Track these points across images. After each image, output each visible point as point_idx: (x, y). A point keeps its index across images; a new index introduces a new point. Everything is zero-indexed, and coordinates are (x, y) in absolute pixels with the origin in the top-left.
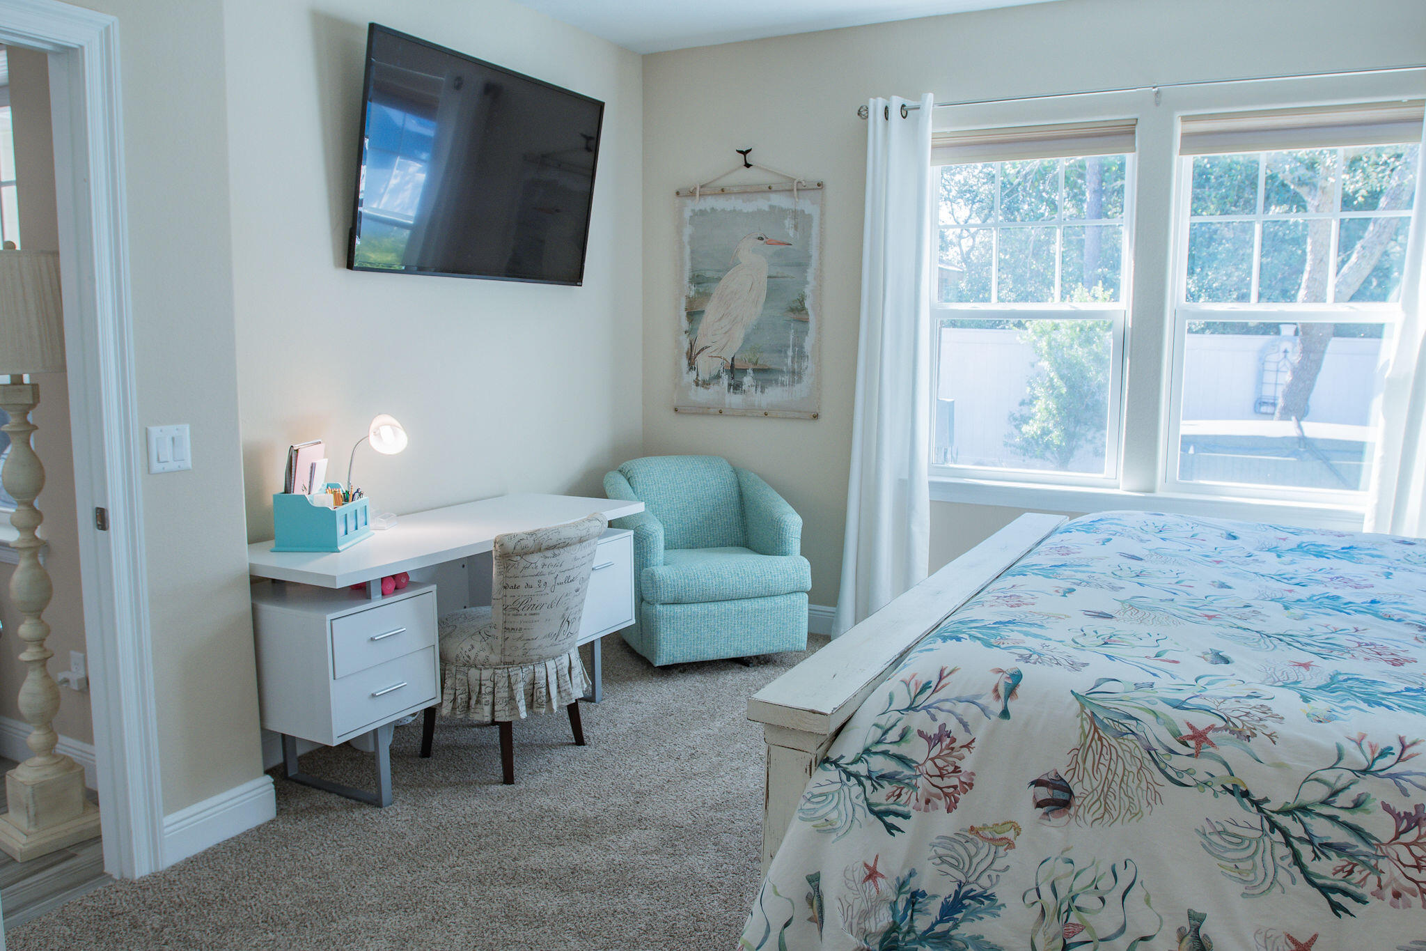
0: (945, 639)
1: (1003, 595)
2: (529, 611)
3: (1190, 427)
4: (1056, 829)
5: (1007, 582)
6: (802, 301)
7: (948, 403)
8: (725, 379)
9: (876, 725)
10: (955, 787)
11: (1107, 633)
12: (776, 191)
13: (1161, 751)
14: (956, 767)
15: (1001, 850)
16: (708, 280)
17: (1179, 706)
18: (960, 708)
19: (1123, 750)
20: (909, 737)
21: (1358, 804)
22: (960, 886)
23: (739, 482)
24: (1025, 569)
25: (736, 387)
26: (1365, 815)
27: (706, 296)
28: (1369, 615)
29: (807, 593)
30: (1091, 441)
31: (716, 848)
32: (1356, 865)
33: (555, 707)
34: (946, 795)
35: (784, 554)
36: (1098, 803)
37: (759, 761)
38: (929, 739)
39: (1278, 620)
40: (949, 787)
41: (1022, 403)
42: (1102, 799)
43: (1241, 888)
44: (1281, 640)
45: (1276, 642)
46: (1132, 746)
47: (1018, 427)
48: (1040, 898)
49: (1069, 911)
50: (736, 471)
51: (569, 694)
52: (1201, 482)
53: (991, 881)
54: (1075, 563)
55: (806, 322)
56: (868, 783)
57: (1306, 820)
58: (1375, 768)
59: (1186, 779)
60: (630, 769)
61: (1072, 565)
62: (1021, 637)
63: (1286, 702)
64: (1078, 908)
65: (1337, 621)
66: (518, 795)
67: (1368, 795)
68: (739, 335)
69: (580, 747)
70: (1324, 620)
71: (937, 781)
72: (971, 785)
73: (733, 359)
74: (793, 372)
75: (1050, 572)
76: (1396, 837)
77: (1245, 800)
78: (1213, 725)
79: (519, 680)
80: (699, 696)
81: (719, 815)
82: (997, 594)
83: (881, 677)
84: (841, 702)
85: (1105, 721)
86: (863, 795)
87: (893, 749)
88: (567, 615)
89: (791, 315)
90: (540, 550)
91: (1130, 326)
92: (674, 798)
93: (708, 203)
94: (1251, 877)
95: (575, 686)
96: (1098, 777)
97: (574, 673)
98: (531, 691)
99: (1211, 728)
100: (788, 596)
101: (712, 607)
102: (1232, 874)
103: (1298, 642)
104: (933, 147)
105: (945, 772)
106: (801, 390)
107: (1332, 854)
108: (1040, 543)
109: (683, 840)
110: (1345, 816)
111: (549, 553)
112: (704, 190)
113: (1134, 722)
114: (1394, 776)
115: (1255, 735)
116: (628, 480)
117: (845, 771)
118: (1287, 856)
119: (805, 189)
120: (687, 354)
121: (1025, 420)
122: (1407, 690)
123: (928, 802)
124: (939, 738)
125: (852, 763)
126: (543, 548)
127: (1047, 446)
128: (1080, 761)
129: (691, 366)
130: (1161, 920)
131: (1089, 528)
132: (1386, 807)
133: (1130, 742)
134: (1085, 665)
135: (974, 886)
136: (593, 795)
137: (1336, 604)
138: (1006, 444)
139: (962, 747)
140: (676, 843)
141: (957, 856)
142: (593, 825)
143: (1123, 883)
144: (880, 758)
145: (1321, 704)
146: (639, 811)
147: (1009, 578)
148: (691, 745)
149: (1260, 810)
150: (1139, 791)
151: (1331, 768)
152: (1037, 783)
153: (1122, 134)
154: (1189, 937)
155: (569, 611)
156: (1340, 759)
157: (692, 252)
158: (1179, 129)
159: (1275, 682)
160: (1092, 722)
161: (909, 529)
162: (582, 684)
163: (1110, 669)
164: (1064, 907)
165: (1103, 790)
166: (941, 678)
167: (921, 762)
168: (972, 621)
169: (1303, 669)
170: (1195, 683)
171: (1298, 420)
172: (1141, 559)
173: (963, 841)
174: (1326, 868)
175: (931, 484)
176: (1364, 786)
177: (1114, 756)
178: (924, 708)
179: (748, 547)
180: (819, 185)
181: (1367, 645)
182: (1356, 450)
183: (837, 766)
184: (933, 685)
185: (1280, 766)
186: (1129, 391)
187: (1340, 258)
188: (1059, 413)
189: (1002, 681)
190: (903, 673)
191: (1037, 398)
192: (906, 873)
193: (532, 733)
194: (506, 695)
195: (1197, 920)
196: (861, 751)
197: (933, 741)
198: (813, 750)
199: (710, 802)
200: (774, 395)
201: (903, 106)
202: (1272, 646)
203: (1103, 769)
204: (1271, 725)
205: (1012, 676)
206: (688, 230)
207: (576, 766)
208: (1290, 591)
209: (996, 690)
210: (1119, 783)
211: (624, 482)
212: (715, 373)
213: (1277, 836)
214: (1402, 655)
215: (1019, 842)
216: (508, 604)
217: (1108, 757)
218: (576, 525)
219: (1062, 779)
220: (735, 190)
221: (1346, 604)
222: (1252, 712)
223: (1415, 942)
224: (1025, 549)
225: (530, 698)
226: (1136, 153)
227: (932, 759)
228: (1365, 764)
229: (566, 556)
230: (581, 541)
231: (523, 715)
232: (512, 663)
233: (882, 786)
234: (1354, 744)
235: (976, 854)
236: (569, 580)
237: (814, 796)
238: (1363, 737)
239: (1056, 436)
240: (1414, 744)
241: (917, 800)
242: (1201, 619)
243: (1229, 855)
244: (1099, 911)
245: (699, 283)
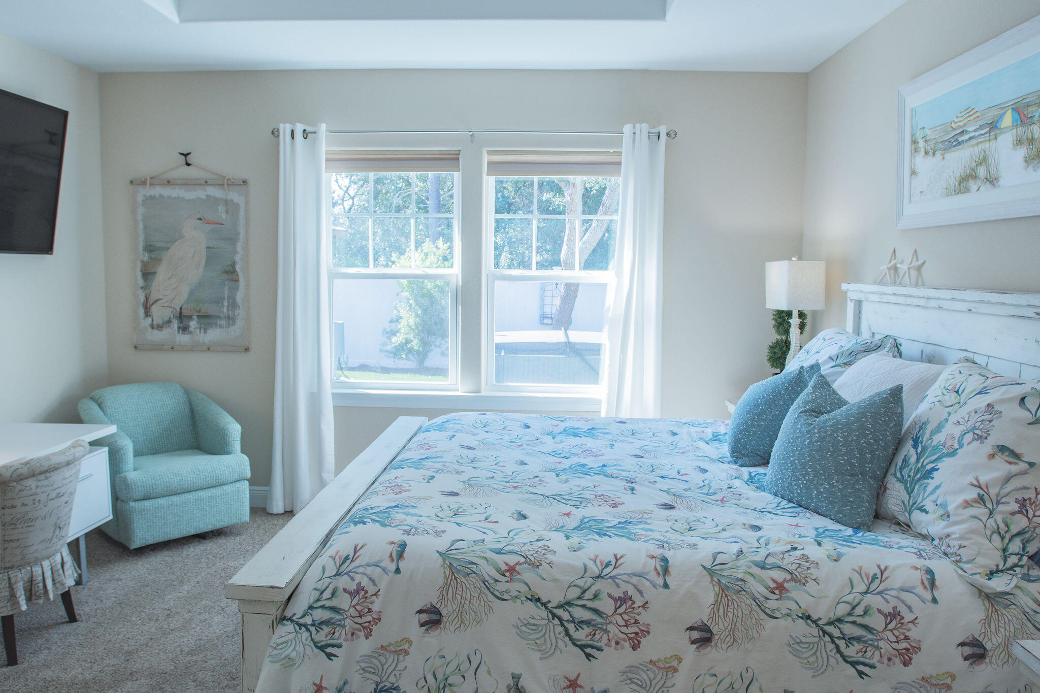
0: (356, 523)
1: (389, 485)
2: (26, 525)
3: (501, 337)
4: (434, 638)
5: (391, 475)
6: (233, 265)
7: (339, 324)
8: (175, 324)
9: (316, 589)
10: (369, 622)
11: (454, 506)
12: (210, 185)
13: (491, 581)
14: (370, 609)
15: (401, 656)
16: (159, 249)
17: (499, 552)
18: (369, 570)
19: (469, 584)
20: (337, 593)
21: (596, 596)
22: (377, 685)
23: (189, 400)
24: (402, 463)
25: (184, 329)
26: (600, 602)
27: (158, 261)
28: (601, 476)
29: (248, 480)
30: (439, 347)
31: (195, 684)
32: (597, 630)
33: (51, 596)
34: (364, 628)
35: (229, 453)
36: (457, 619)
37: (221, 611)
38: (350, 593)
39: (553, 485)
40: (365, 623)
41: (391, 321)
42: (459, 615)
43: (539, 655)
44: (554, 499)
45: (552, 500)
46: (474, 580)
47: (389, 338)
48: (427, 683)
49: (444, 688)
50: (187, 392)
51: (63, 584)
52: (509, 384)
53: (396, 678)
54: (434, 456)
55: (237, 281)
56: (312, 629)
57: (570, 609)
58: (603, 574)
59: (506, 596)
60: (119, 635)
61: (431, 458)
62: (403, 516)
63: (557, 541)
64: (450, 685)
65: (586, 481)
66: (23, 673)
67: (600, 590)
68: (185, 291)
69: (74, 624)
70: (577, 482)
71: (358, 620)
72: (379, 619)
73: (181, 309)
74: (229, 318)
75: (418, 464)
76: (615, 611)
77: (538, 603)
78: (518, 562)
79: (18, 580)
80: (169, 568)
81: (194, 658)
82: (386, 485)
83: (315, 556)
84: (291, 577)
85: (458, 567)
86: (310, 638)
87: (328, 603)
88: (58, 523)
89: (226, 276)
90: (34, 475)
91: (460, 284)
92: (157, 651)
93: (157, 191)
94: (544, 647)
95: (67, 577)
96: (456, 602)
97: (66, 567)
98: (29, 587)
99: (518, 563)
100: (234, 484)
101: (175, 499)
102: (534, 647)
103: (564, 499)
104: (327, 160)
105: (362, 613)
106: (235, 330)
107: (584, 626)
108: (410, 439)
109: (168, 683)
110: (590, 604)
111: (42, 477)
112: (153, 181)
113: (474, 566)
114: (612, 578)
115: (541, 564)
116: (99, 405)
117: (297, 623)
118: (562, 632)
119: (233, 184)
120: (143, 304)
121: (394, 333)
122: (620, 523)
123: (353, 634)
124: (357, 592)
125: (301, 618)
126: (36, 473)
127: (410, 351)
128: (445, 594)
129: (147, 314)
130: (497, 682)
131: (441, 428)
132: (610, 595)
133: (473, 579)
134: (444, 532)
135: (386, 683)
136: (89, 661)
137: (584, 470)
138: (381, 351)
139: (372, 596)
140: (163, 686)
141: (374, 666)
142: (92, 685)
143: (474, 665)
144: (320, 610)
145: (575, 540)
146: (129, 667)
147: (393, 470)
148: (166, 607)
149: (546, 608)
150: (480, 608)
151: (581, 578)
152: (420, 612)
153: (451, 160)
154: (513, 689)
155: (60, 520)
156: (585, 572)
157: (145, 227)
158: (486, 159)
159: (551, 528)
160: (451, 569)
161: (320, 429)
162: (73, 574)
163: (460, 533)
164: (442, 686)
165: (459, 610)
166: (355, 552)
167: (346, 609)
168: (372, 508)
169: (566, 517)
170: (507, 536)
171: (566, 330)
172: (474, 449)
173: (377, 655)
174: (581, 635)
175: (334, 394)
176: (599, 585)
177: (464, 589)
178: (346, 573)
179: (200, 449)
180: (244, 182)
181: (600, 496)
182: (595, 349)
183: (292, 621)
184: (351, 557)
185: (555, 580)
186: (462, 327)
187: (585, 227)
188: (417, 328)
189: (394, 549)
190: (330, 551)
191: (401, 318)
192: (342, 683)
193: (29, 619)
194: (7, 594)
195: (516, 678)
196: (307, 608)
197: (353, 594)
198: (274, 612)
199: (186, 649)
200: (214, 335)
201: (305, 130)
202: (549, 504)
203: (459, 597)
204: (550, 557)
205: (400, 545)
206: (141, 210)
207: (72, 640)
208: (560, 463)
209: (391, 556)
210: (468, 604)
211: (95, 407)
212: (166, 319)
213: (556, 621)
214: (617, 500)
215: (412, 650)
216: (6, 521)
217: (461, 590)
218: (62, 452)
219: (435, 607)
220: (179, 182)
221: (589, 469)
222: (539, 550)
223: (627, 667)
224: (401, 446)
225: (28, 593)
226: (460, 173)
227: (354, 606)
228: (597, 572)
229: (56, 477)
230: (68, 464)
231: (24, 607)
232: (11, 568)
233: (322, 629)
234: (592, 562)
235: (386, 662)
236: (59, 496)
237: (278, 645)
238: (597, 557)
239: (415, 344)
240: (621, 557)
241: (346, 634)
242: (510, 489)
243: (531, 637)
244: (462, 683)
245: (150, 251)
